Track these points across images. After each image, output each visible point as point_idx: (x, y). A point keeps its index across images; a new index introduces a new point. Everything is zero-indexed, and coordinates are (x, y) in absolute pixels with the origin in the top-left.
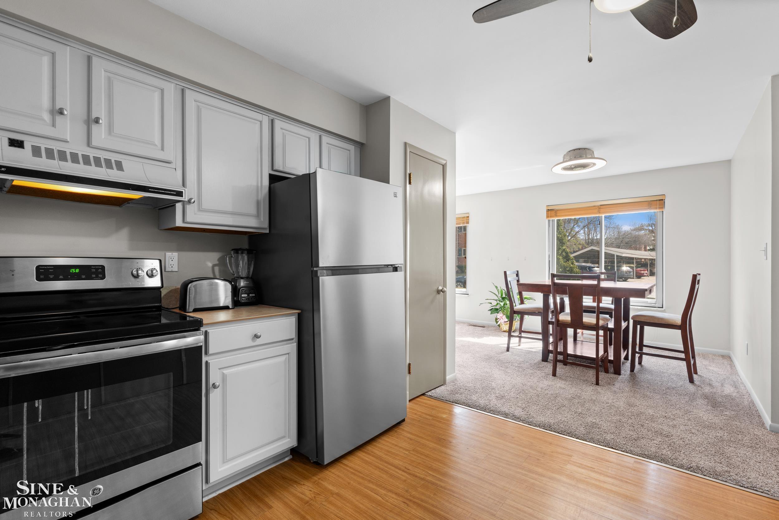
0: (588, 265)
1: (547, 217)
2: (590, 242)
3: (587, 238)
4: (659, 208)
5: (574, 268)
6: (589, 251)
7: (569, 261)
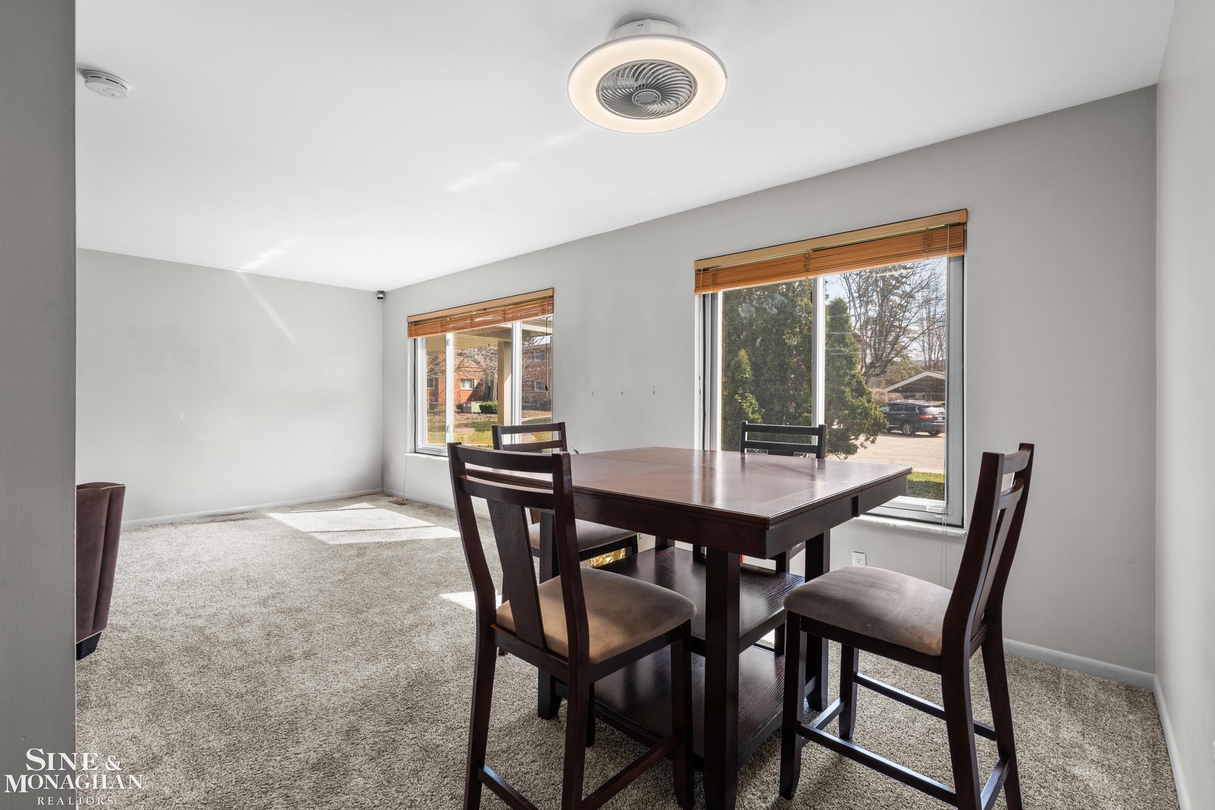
0: (917, 403)
1: (696, 287)
2: (932, 365)
3: (927, 359)
4: (952, 248)
5: (872, 409)
6: (921, 380)
7: (862, 396)
